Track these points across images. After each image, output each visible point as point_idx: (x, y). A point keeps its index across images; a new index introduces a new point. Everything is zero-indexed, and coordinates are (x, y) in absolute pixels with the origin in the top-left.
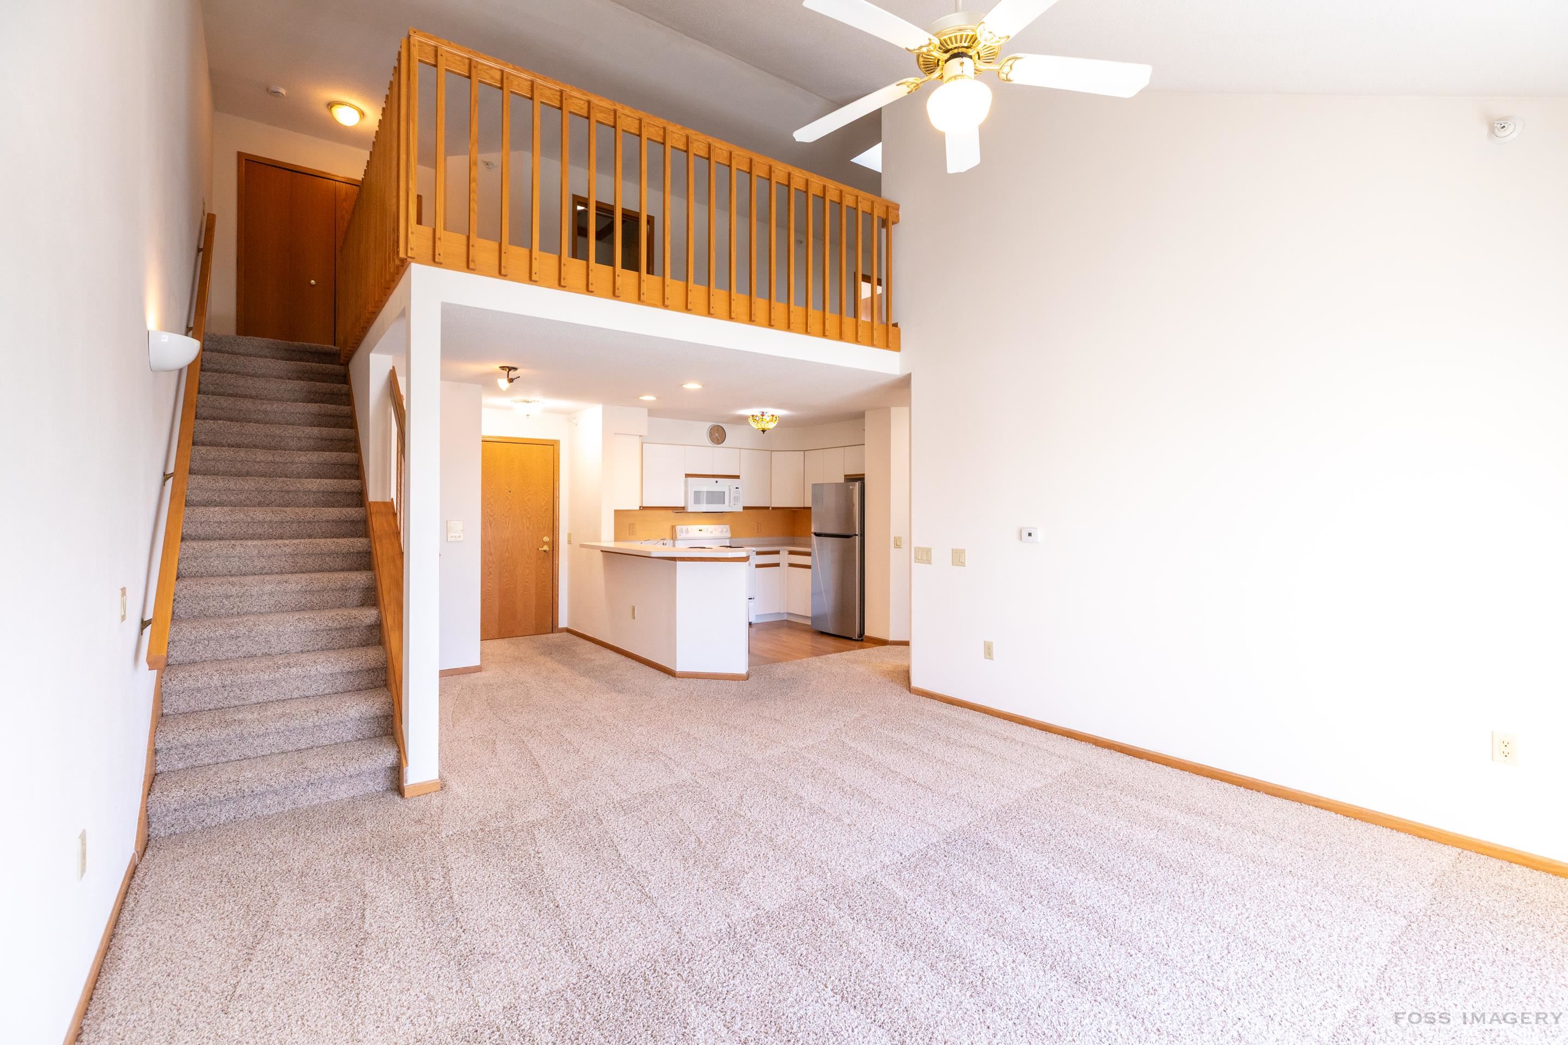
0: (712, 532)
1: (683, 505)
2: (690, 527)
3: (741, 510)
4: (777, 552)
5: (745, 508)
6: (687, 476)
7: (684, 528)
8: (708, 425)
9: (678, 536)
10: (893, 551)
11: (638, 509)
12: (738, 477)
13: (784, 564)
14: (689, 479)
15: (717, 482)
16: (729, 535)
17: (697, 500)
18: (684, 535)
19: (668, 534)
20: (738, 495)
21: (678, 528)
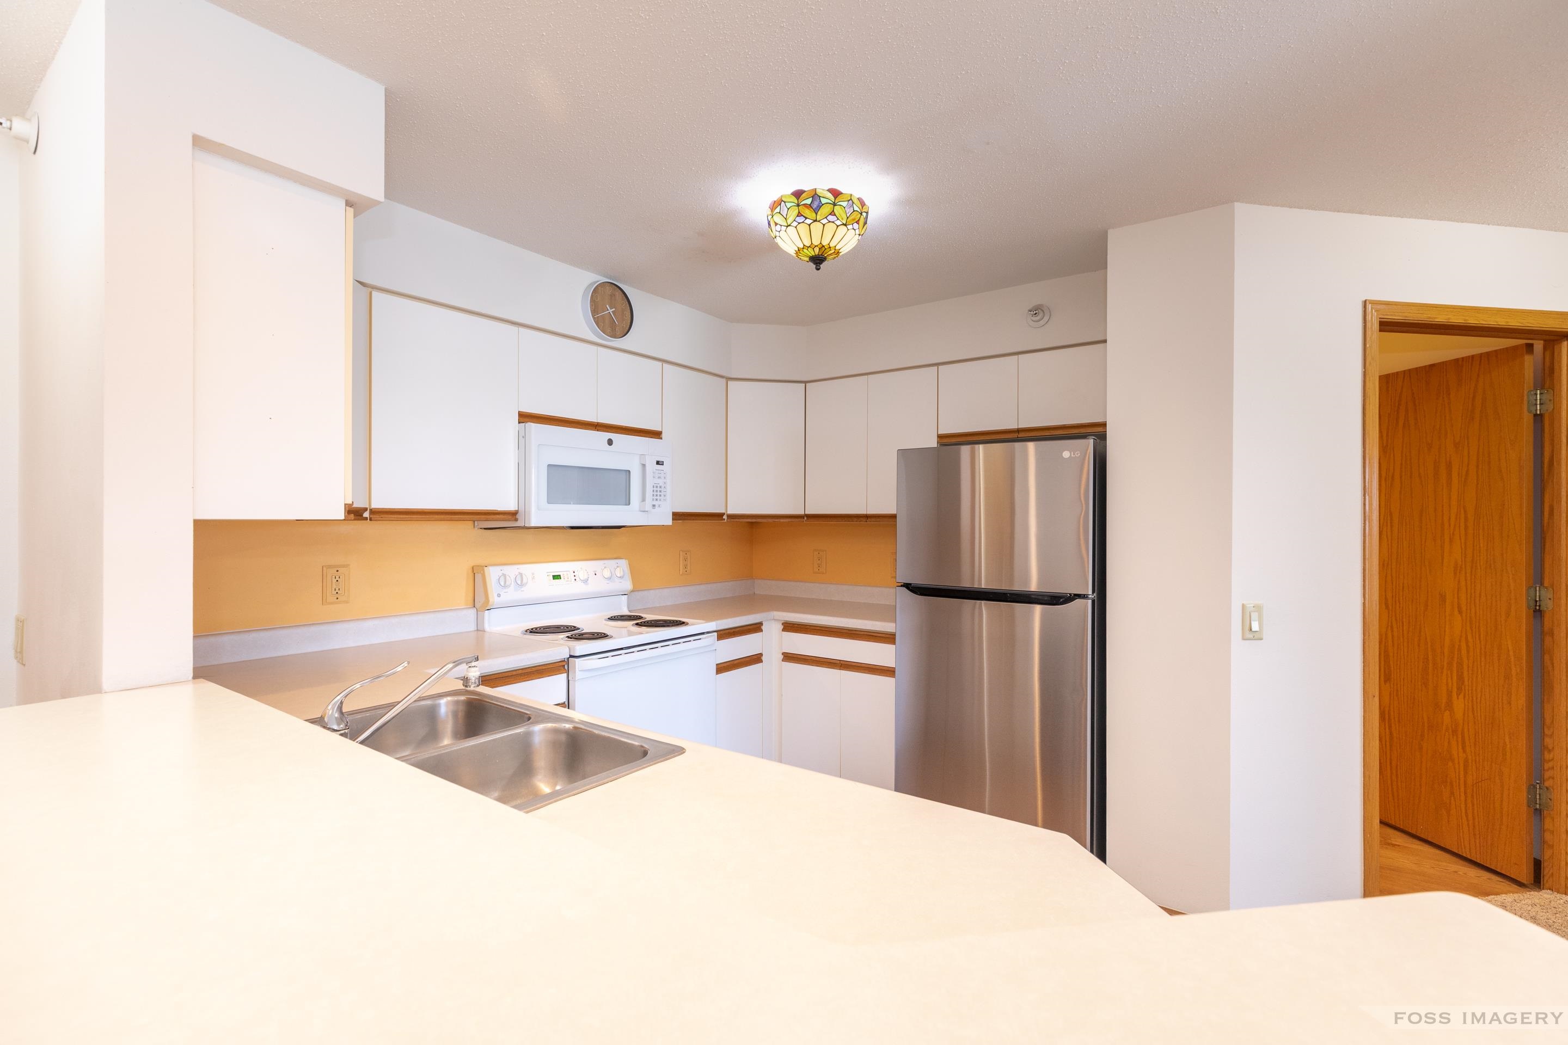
0: (586, 581)
1: (511, 506)
2: (527, 569)
3: (669, 521)
4: (756, 628)
5: (677, 516)
6: (525, 417)
7: (512, 571)
8: (589, 278)
9: (494, 599)
10: (1239, 648)
11: (341, 515)
12: (657, 435)
13: (773, 658)
14: (533, 427)
15: (610, 442)
16: (627, 585)
17: (556, 494)
18: (510, 595)
19: (462, 592)
20: (661, 482)
21: (493, 574)
